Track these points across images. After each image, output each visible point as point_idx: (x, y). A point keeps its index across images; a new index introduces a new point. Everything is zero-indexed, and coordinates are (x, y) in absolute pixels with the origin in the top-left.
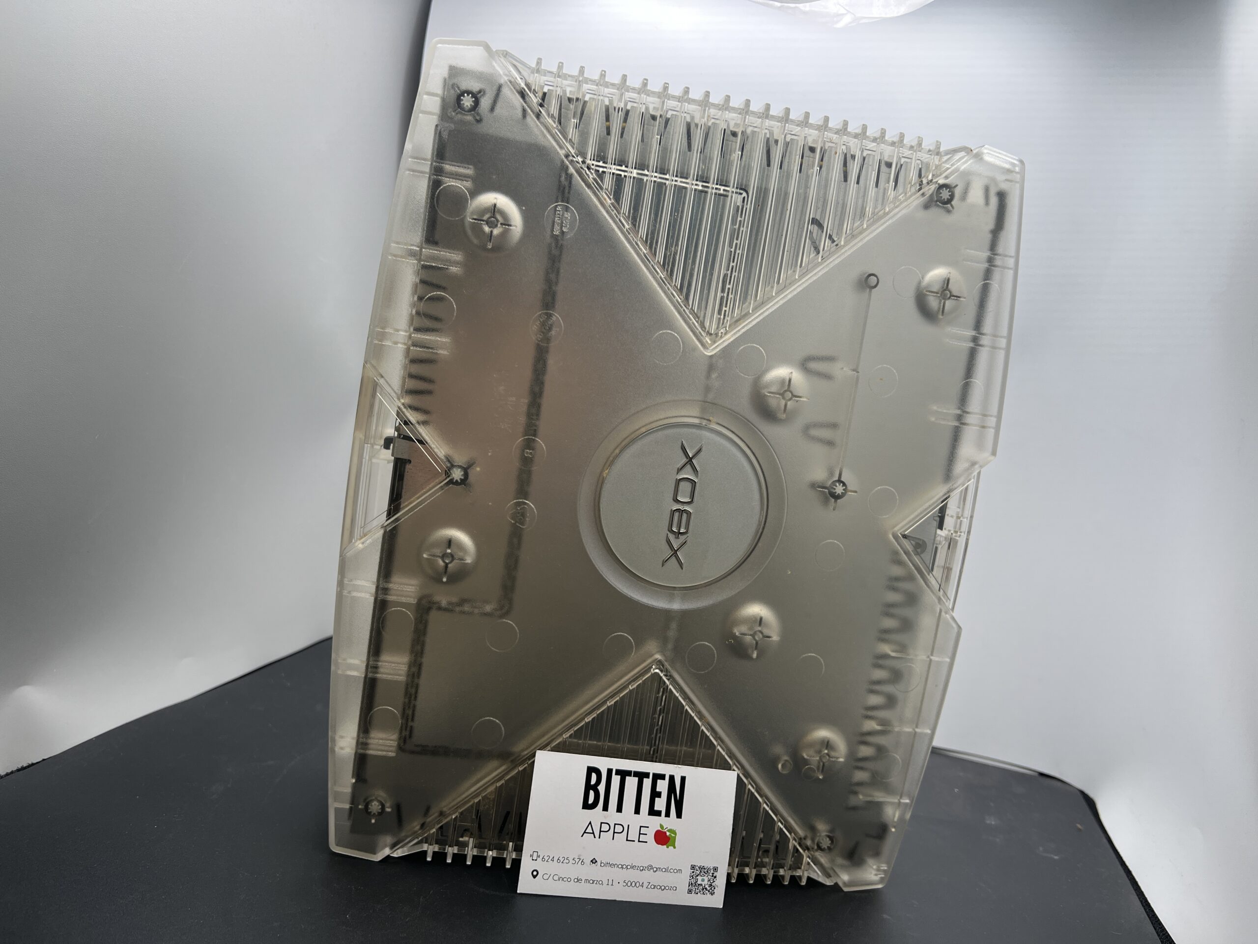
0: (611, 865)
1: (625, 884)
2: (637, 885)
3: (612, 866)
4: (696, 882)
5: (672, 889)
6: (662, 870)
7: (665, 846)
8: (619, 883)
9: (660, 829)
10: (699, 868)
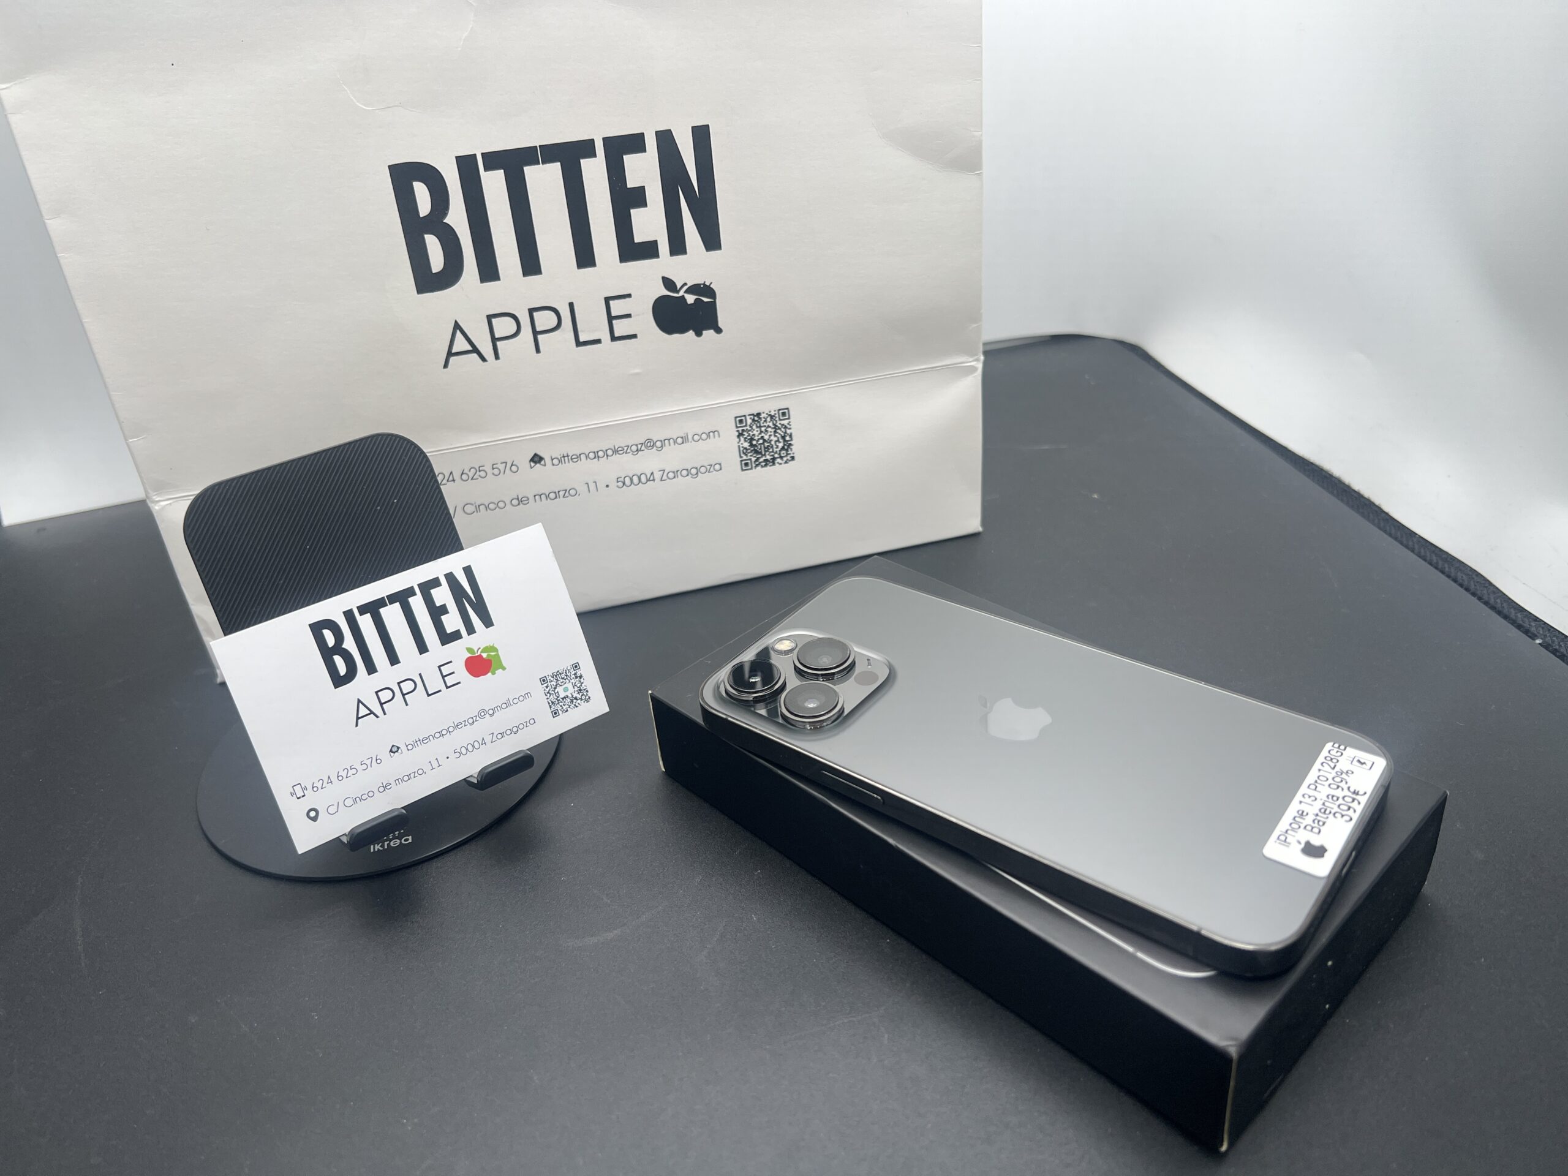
0: (424, 740)
1: (458, 755)
2: (477, 746)
3: (425, 742)
4: (558, 697)
5: (528, 724)
6: (501, 708)
7: (490, 674)
8: (448, 758)
9: (471, 655)
10: (553, 677)
